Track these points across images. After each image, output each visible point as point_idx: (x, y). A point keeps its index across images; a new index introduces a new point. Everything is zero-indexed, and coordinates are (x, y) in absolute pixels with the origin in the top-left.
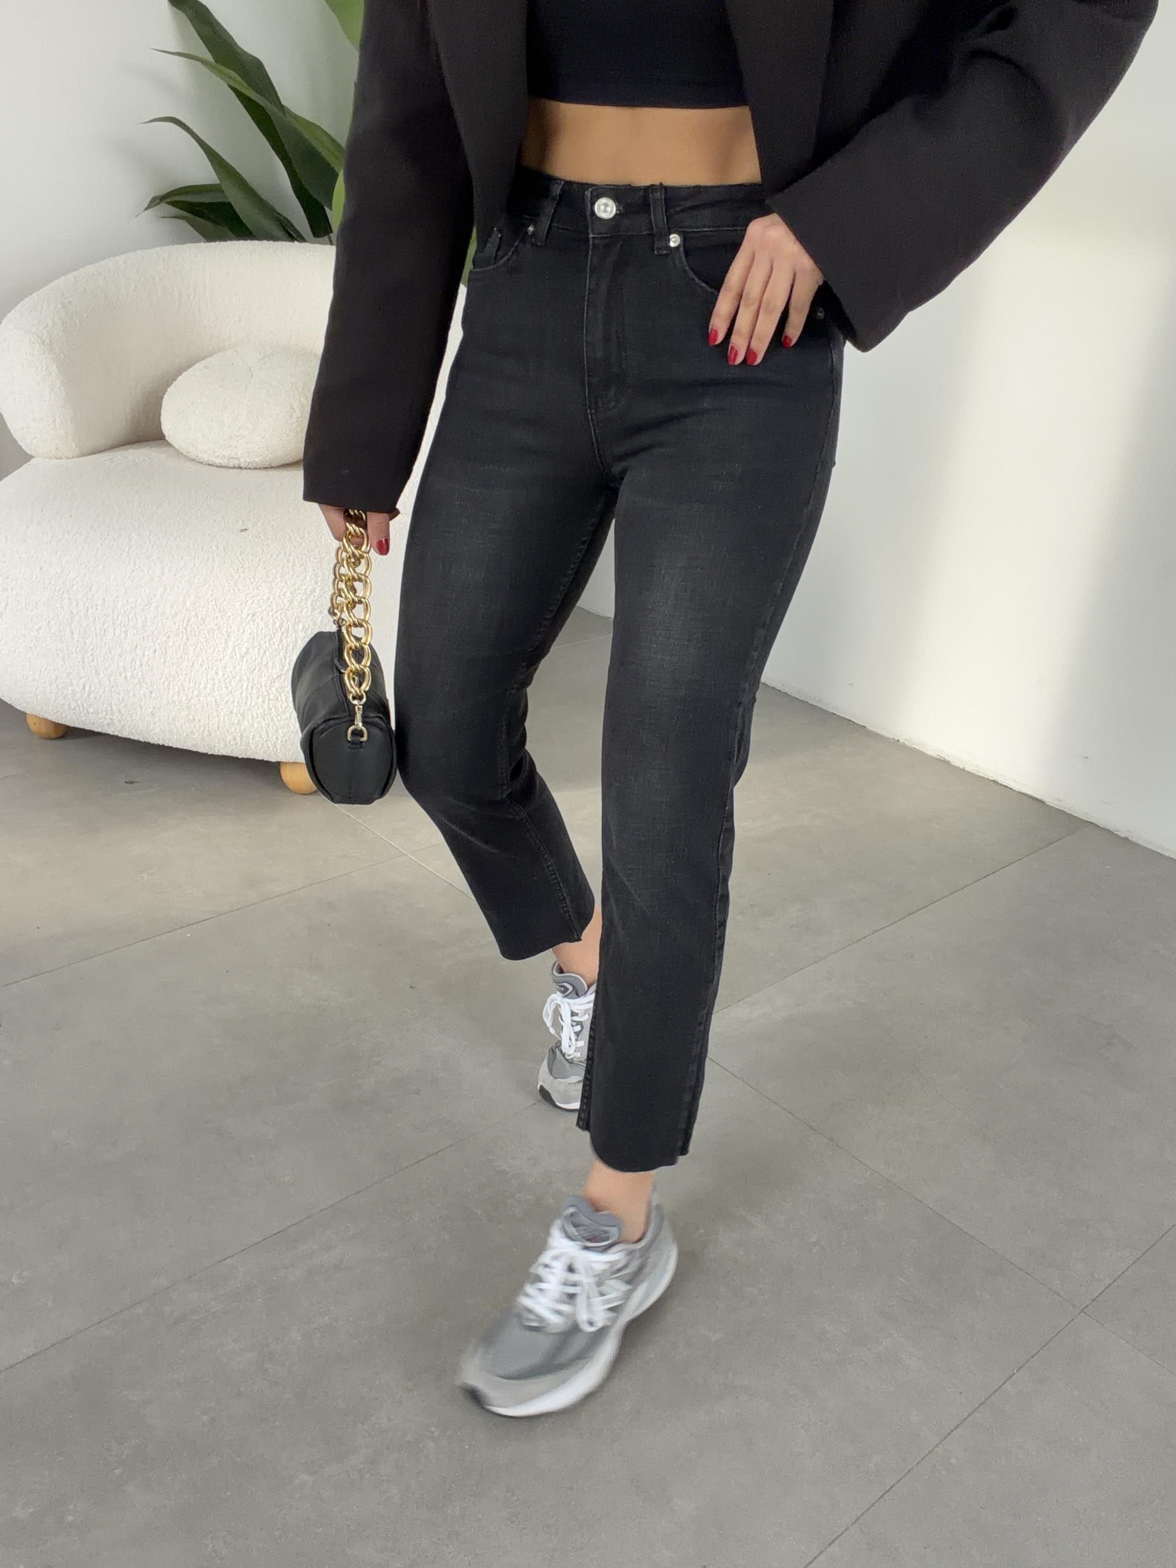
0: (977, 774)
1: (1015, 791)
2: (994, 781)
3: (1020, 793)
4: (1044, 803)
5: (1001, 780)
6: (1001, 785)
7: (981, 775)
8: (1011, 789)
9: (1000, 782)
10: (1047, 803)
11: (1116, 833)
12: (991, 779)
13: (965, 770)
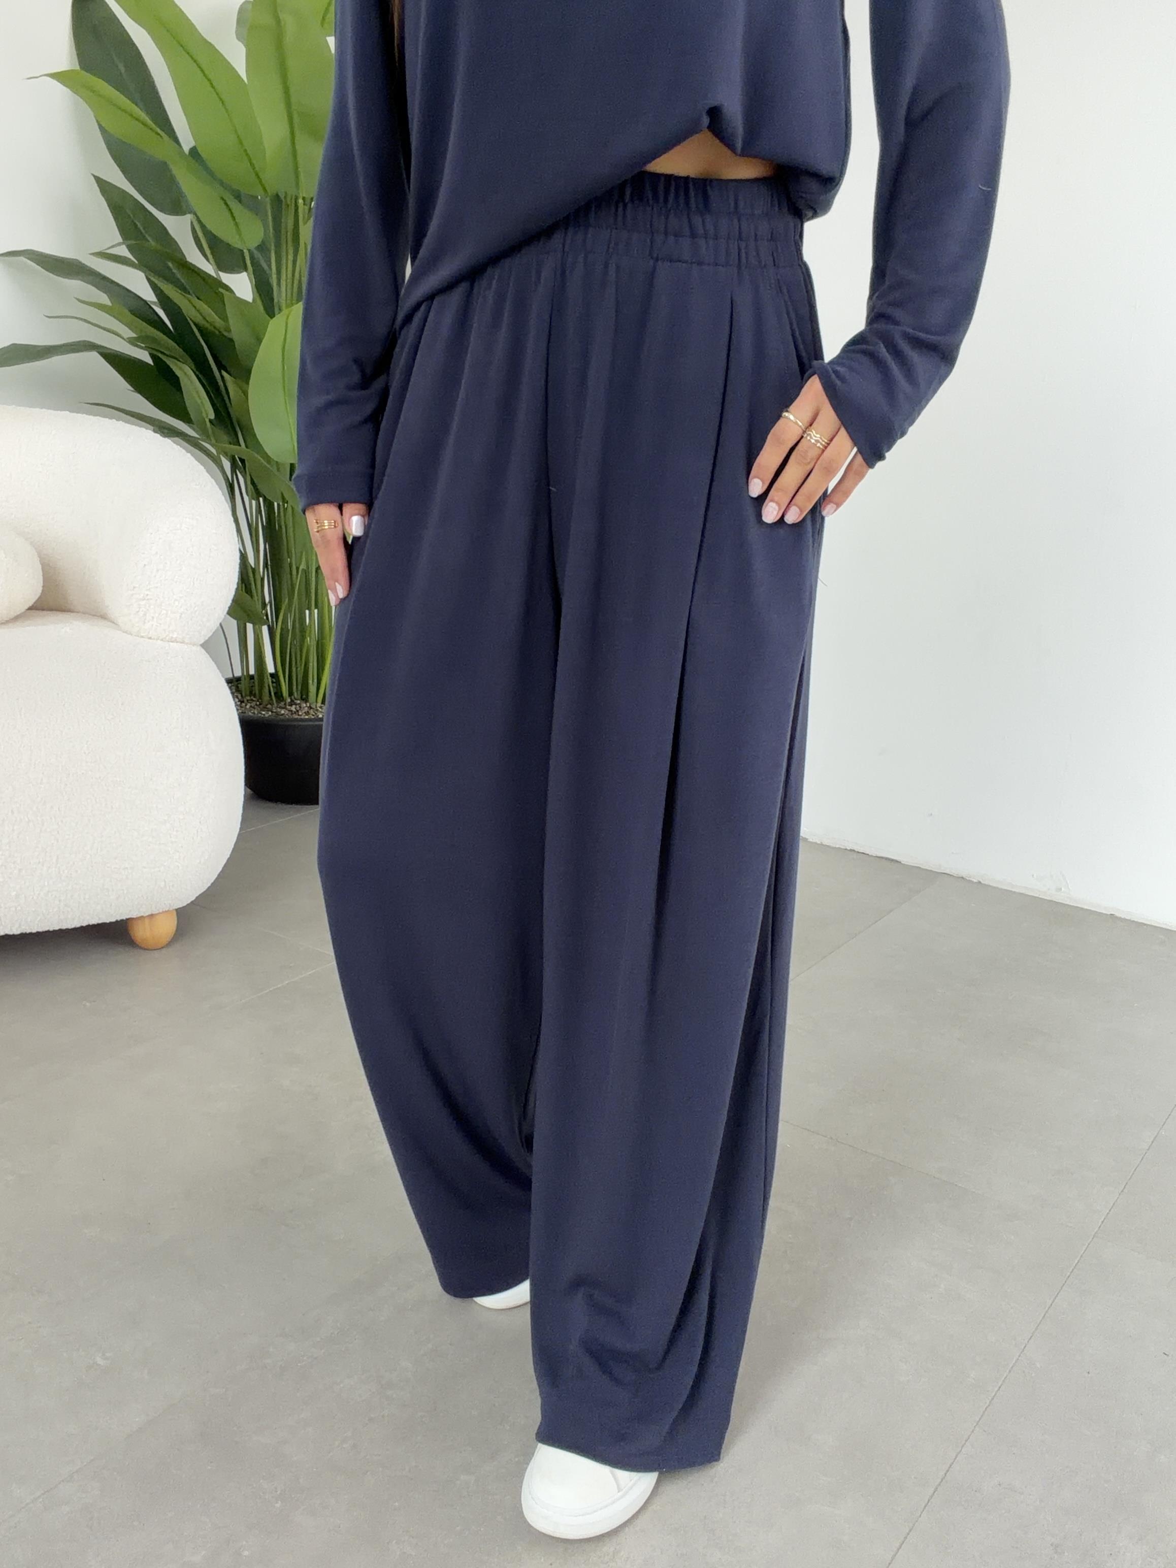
0: (834, 846)
1: (872, 856)
2: (851, 850)
3: (877, 857)
4: (900, 862)
5: (856, 848)
6: (858, 852)
7: (837, 846)
8: (868, 854)
9: (856, 850)
10: (902, 862)
11: (968, 879)
12: (849, 849)
13: (823, 845)
